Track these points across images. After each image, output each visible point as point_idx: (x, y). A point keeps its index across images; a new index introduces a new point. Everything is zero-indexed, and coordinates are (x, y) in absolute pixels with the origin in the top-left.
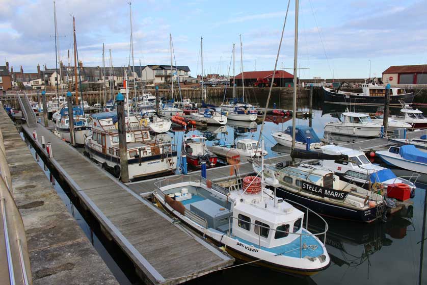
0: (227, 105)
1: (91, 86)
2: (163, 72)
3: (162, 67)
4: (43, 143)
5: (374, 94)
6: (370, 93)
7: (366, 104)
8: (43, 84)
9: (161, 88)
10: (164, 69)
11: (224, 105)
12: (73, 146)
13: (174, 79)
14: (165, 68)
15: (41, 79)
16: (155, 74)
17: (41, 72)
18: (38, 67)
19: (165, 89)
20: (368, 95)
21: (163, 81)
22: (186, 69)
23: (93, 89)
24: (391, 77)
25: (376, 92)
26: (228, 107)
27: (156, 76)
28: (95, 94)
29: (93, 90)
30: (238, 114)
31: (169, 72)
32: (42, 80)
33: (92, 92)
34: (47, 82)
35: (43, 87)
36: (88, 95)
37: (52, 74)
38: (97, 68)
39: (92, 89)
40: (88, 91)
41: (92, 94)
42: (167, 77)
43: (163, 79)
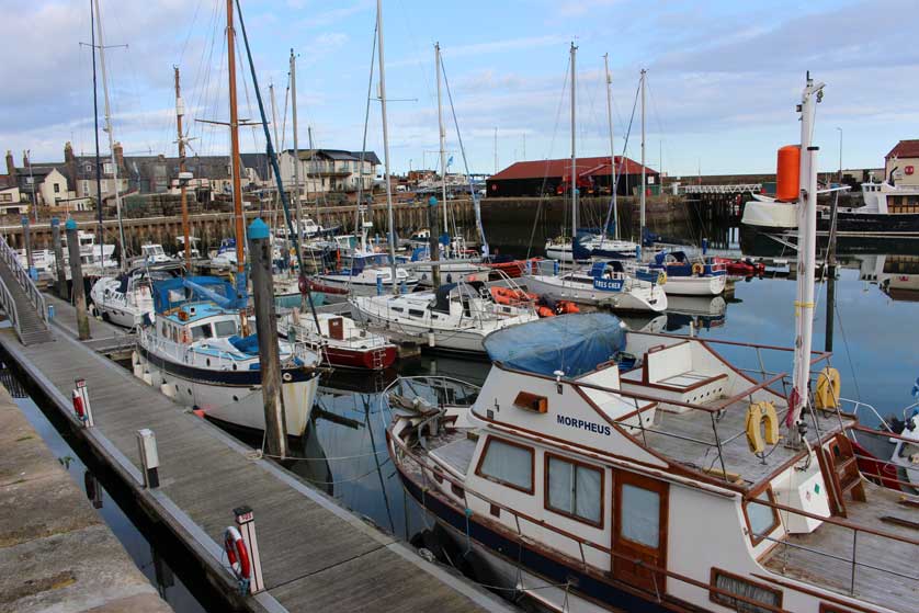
0: (558, 247)
1: (159, 203)
2: (326, 166)
3: (323, 155)
4: (152, 462)
5: (898, 209)
6: (889, 206)
7: (887, 235)
8: (22, 202)
9: (333, 205)
10: (329, 158)
11: (554, 247)
12: (278, 460)
13: (350, 182)
14: (332, 156)
15: (17, 190)
16: (307, 172)
17: (18, 170)
18: (9, 159)
19: (341, 208)
20: (884, 210)
21: (327, 188)
22: (372, 159)
23: (164, 210)
24: (909, 168)
25: (905, 202)
26: (560, 251)
27: (310, 176)
28: (171, 225)
29: (165, 214)
30: (669, 275)
31: (339, 165)
32: (20, 192)
33: (162, 217)
34: (32, 196)
35: (24, 209)
36: (153, 225)
37: (45, 175)
38: (160, 159)
39: (161, 210)
40: (151, 215)
41: (163, 225)
42: (334, 177)
43: (327, 181)
